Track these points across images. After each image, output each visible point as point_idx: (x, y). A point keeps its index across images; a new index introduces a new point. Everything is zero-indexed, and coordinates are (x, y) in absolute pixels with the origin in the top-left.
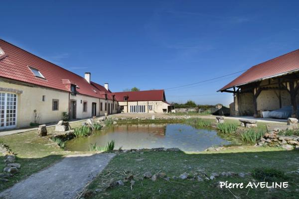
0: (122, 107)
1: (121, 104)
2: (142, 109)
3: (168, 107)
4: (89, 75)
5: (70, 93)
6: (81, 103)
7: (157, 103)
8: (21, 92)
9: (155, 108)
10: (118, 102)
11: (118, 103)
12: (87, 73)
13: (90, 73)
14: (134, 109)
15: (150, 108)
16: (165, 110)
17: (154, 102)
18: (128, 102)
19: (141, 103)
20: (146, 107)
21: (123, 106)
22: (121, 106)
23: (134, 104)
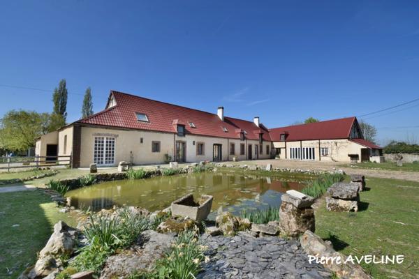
0: (278, 151)
1: (277, 145)
2: (310, 153)
3: (362, 150)
4: (221, 110)
5: (175, 133)
6: (194, 144)
7: (336, 143)
8: (117, 136)
9: (334, 152)
10: (272, 142)
11: (272, 145)
12: (220, 108)
13: (223, 108)
14: (296, 153)
15: (324, 152)
16: (354, 157)
17: (330, 141)
18: (287, 143)
19: (307, 144)
20: (317, 151)
21: (280, 149)
22: (277, 149)
23: (296, 145)
